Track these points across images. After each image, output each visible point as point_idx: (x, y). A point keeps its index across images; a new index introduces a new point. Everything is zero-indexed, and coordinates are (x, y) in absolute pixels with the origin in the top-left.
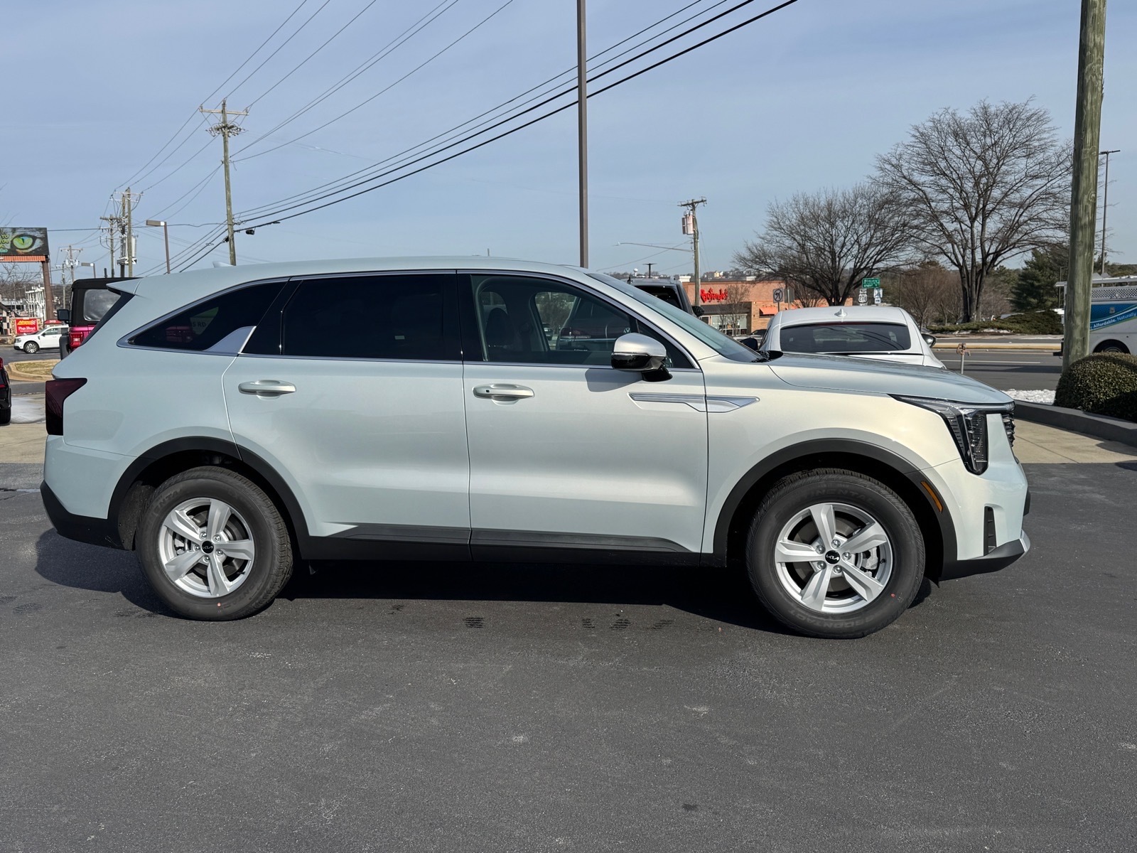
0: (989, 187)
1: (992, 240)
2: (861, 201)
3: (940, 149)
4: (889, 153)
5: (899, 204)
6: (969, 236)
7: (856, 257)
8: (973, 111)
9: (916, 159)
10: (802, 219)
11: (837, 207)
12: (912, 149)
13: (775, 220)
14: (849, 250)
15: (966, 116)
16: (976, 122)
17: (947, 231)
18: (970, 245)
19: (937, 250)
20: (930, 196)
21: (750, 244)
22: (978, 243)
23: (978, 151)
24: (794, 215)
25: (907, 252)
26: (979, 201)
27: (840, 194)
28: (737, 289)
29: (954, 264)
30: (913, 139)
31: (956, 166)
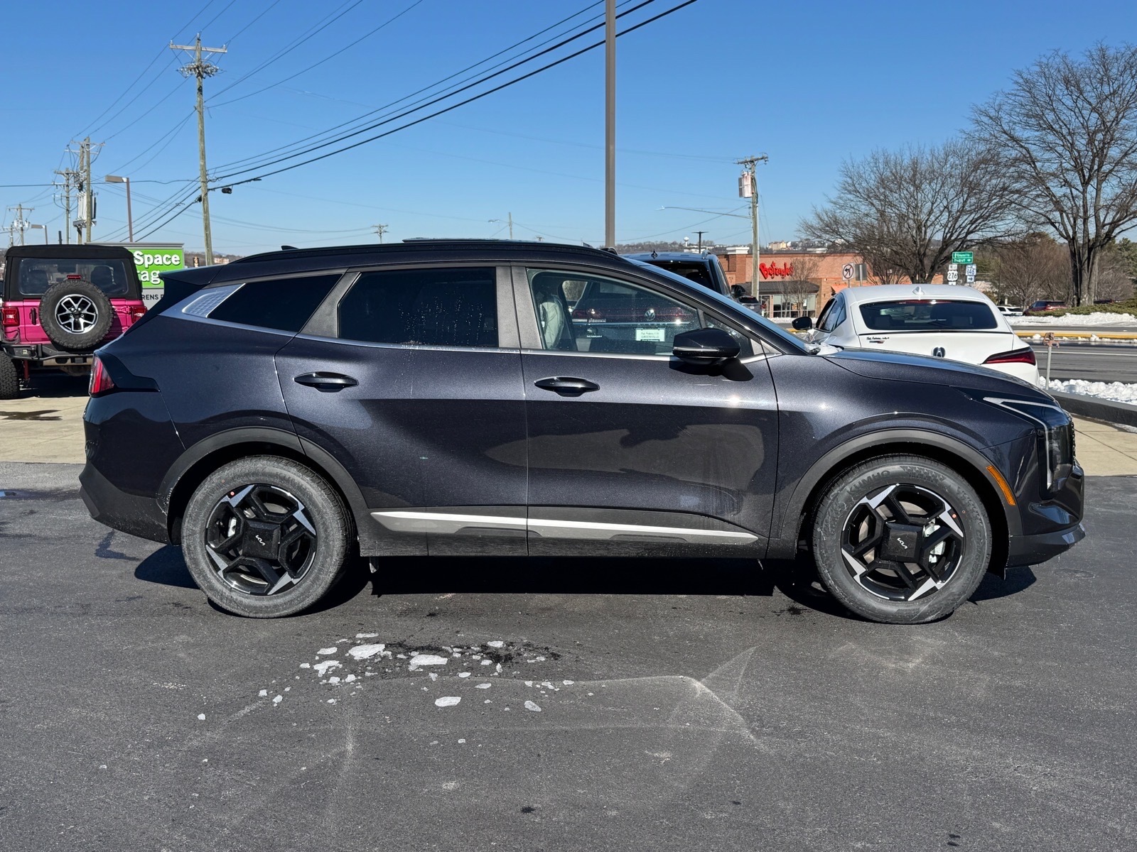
0: (1106, 144)
1: (1109, 208)
2: (952, 160)
3: (1048, 99)
4: (986, 103)
5: (998, 164)
6: (1081, 203)
7: (946, 226)
8: (1088, 53)
9: (1018, 110)
10: (882, 182)
11: (923, 167)
12: (1013, 98)
13: (850, 181)
14: (937, 218)
15: (1080, 60)
16: (1092, 67)
17: (1055, 196)
18: (1081, 214)
19: (1043, 219)
20: (1034, 154)
21: (819, 210)
22: (1091, 212)
23: (1094, 102)
24: (873, 176)
25: (1008, 222)
26: (1093, 161)
27: (927, 150)
28: (803, 263)
29: (1062, 236)
30: (1016, 87)
31: (1067, 119)
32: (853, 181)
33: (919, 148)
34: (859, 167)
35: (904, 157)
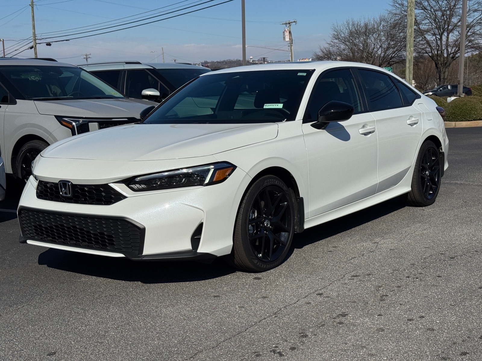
0: (451, 16)
1: (453, 46)
2: (383, 23)
6: (440, 44)
10: (351, 33)
11: (370, 27)
17: (428, 41)
18: (440, 48)
22: (445, 47)
32: (337, 33)
33: (369, 18)
34: (340, 27)
35: (362, 22)
